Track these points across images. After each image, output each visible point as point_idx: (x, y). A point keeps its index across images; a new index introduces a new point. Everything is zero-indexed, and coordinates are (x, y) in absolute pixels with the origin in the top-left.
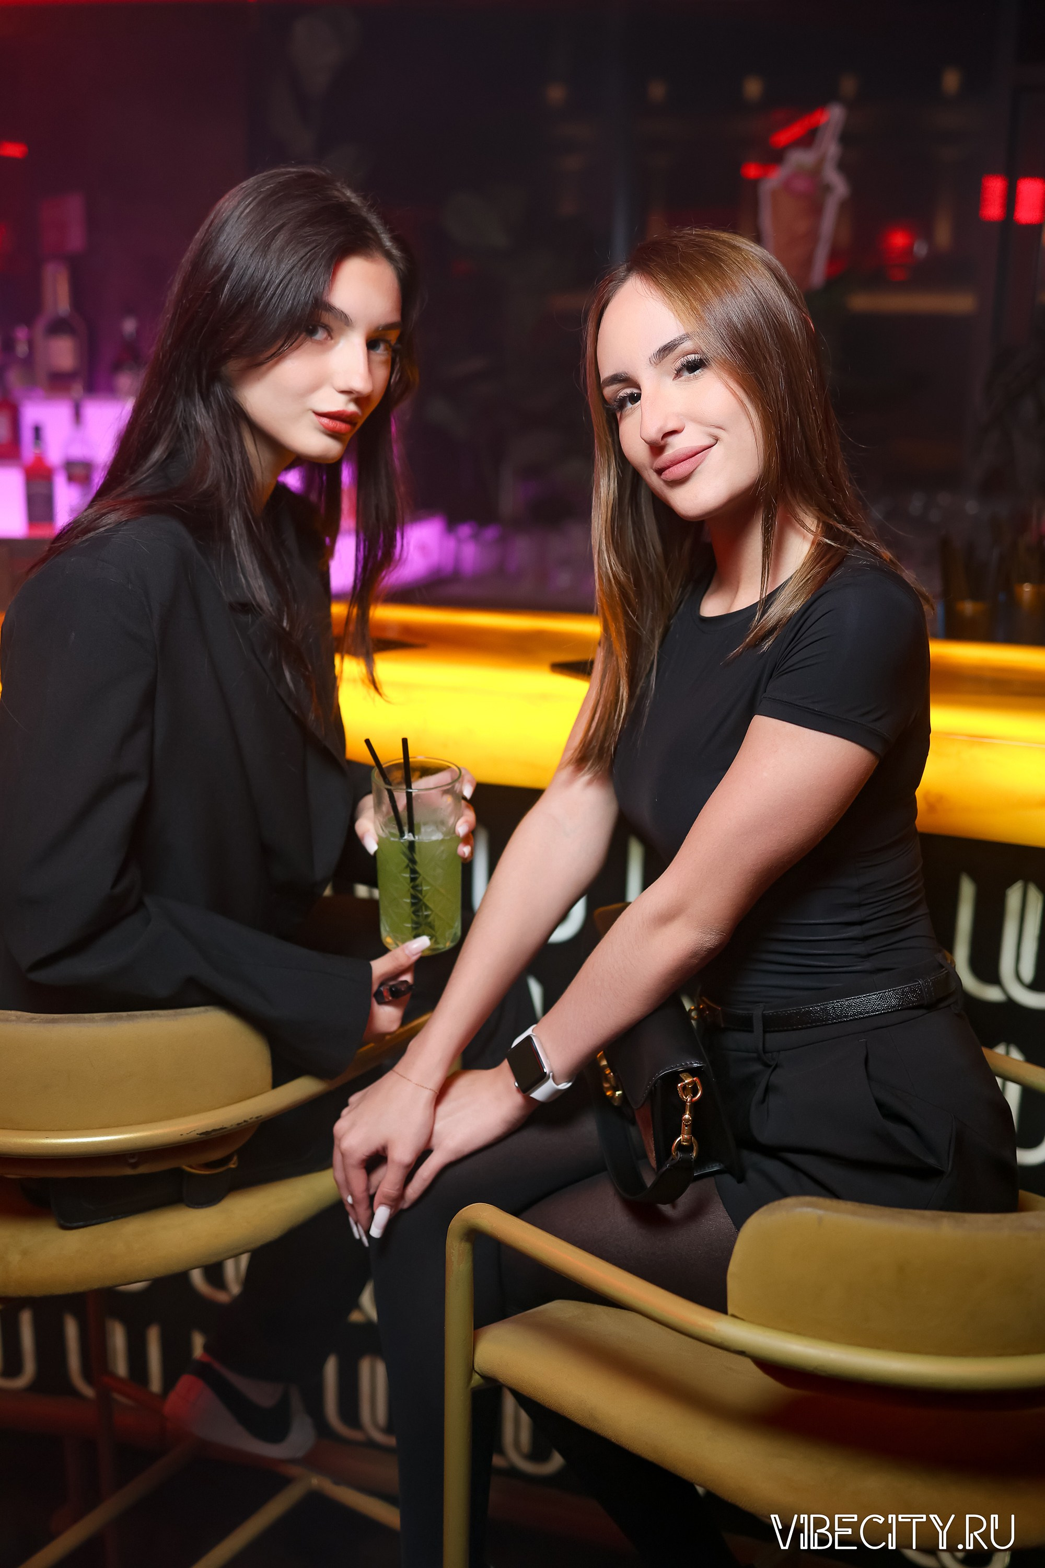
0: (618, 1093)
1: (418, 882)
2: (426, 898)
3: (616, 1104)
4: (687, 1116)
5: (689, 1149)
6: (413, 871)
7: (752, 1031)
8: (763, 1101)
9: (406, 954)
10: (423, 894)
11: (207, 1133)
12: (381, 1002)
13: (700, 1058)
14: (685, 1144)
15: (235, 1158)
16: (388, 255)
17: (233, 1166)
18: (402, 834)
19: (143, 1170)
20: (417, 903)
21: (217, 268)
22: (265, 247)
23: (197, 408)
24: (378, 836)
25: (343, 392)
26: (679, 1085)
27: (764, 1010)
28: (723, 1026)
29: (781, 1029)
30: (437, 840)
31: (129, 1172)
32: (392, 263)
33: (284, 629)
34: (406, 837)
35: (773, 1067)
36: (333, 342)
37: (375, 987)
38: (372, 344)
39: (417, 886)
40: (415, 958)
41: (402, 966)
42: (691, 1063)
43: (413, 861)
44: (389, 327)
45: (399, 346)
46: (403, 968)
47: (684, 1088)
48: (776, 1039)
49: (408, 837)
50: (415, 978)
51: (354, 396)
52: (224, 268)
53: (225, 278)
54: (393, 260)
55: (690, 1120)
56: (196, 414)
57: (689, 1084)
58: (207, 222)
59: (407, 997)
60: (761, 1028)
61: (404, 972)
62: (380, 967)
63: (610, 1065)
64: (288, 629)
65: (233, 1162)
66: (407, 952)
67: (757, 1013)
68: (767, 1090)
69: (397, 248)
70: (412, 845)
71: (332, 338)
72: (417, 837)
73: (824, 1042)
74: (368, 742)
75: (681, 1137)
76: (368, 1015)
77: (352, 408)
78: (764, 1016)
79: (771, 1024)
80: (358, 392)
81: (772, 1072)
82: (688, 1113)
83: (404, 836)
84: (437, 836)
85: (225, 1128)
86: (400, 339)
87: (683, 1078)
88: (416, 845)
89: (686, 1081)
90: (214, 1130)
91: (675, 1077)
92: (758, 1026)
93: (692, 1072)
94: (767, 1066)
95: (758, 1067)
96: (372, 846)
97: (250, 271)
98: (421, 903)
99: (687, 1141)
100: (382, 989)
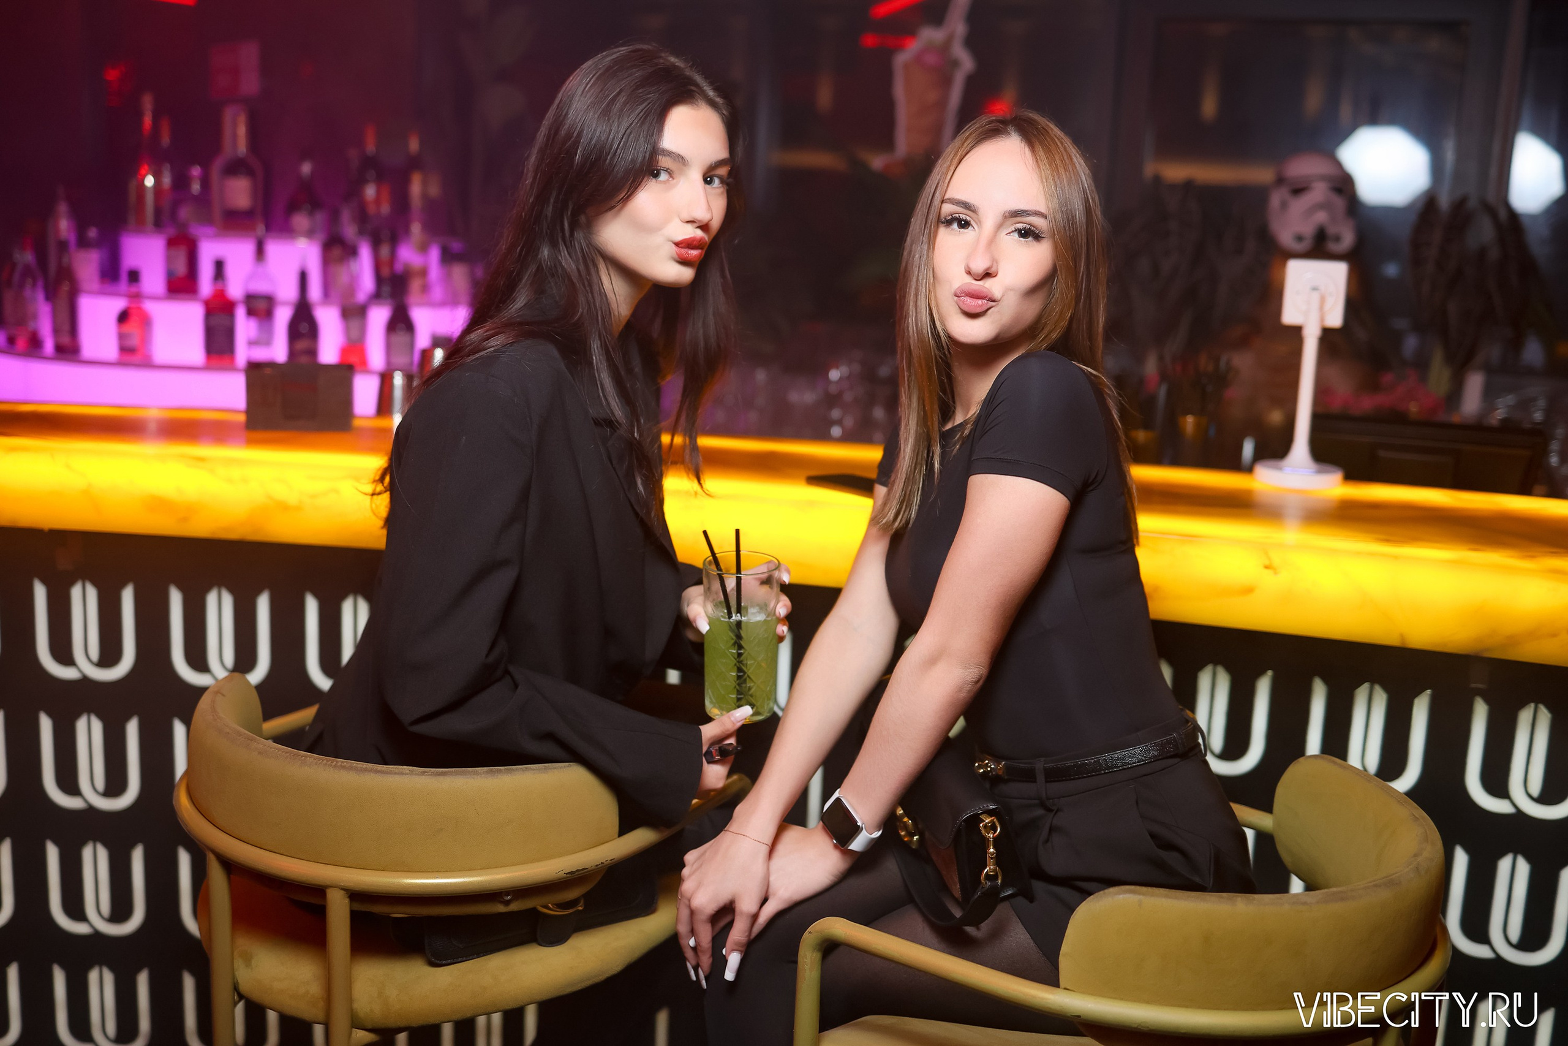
0: (915, 838)
1: (742, 658)
2: (750, 671)
3: (914, 847)
4: (992, 850)
5: (995, 877)
6: (740, 647)
7: (1035, 782)
8: (1047, 841)
9: (732, 721)
10: (748, 668)
11: (572, 873)
12: (711, 762)
13: (995, 802)
14: (991, 873)
15: (582, 902)
16: (712, 104)
17: (580, 908)
18: (730, 616)
19: (514, 907)
20: (742, 676)
21: (569, 135)
22: (606, 113)
23: (563, 254)
24: (708, 617)
25: (688, 222)
26: (981, 825)
27: (1045, 764)
28: (1006, 777)
29: (1060, 779)
30: (760, 621)
31: (501, 908)
32: (716, 110)
33: (636, 439)
34: (734, 618)
35: (1054, 812)
36: (675, 181)
37: (705, 749)
38: (708, 179)
39: (742, 661)
40: (739, 725)
41: (728, 730)
42: (987, 806)
43: (739, 637)
44: (720, 163)
45: (730, 180)
46: (729, 732)
47: (985, 826)
48: (1057, 787)
49: (735, 617)
50: (738, 741)
51: (697, 225)
52: (575, 134)
53: (577, 142)
54: (715, 107)
55: (995, 853)
56: (562, 258)
57: (989, 823)
58: (557, 101)
59: (732, 758)
60: (1043, 779)
61: (728, 737)
62: (708, 731)
63: (907, 813)
64: (638, 438)
65: (580, 904)
66: (732, 719)
67: (1040, 765)
68: (1051, 829)
69: (719, 96)
70: (739, 624)
71: (673, 179)
72: (743, 618)
73: (1099, 790)
74: (705, 532)
75: (988, 868)
76: (699, 772)
77: (699, 233)
78: (1045, 769)
79: (1053, 776)
80: (700, 221)
81: (1054, 816)
82: (992, 847)
83: (732, 617)
84: (761, 617)
85: (587, 869)
86: (730, 173)
87: (984, 819)
88: (743, 625)
89: (987, 821)
90: (578, 870)
91: (976, 819)
92: (1041, 778)
93: (990, 813)
94: (1049, 810)
95: (1040, 812)
96: (704, 627)
97: (598, 133)
98: (746, 675)
99: (994, 870)
100: (711, 749)
